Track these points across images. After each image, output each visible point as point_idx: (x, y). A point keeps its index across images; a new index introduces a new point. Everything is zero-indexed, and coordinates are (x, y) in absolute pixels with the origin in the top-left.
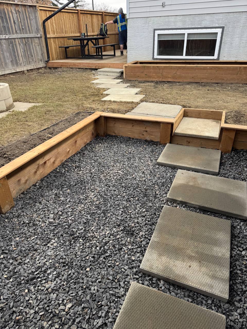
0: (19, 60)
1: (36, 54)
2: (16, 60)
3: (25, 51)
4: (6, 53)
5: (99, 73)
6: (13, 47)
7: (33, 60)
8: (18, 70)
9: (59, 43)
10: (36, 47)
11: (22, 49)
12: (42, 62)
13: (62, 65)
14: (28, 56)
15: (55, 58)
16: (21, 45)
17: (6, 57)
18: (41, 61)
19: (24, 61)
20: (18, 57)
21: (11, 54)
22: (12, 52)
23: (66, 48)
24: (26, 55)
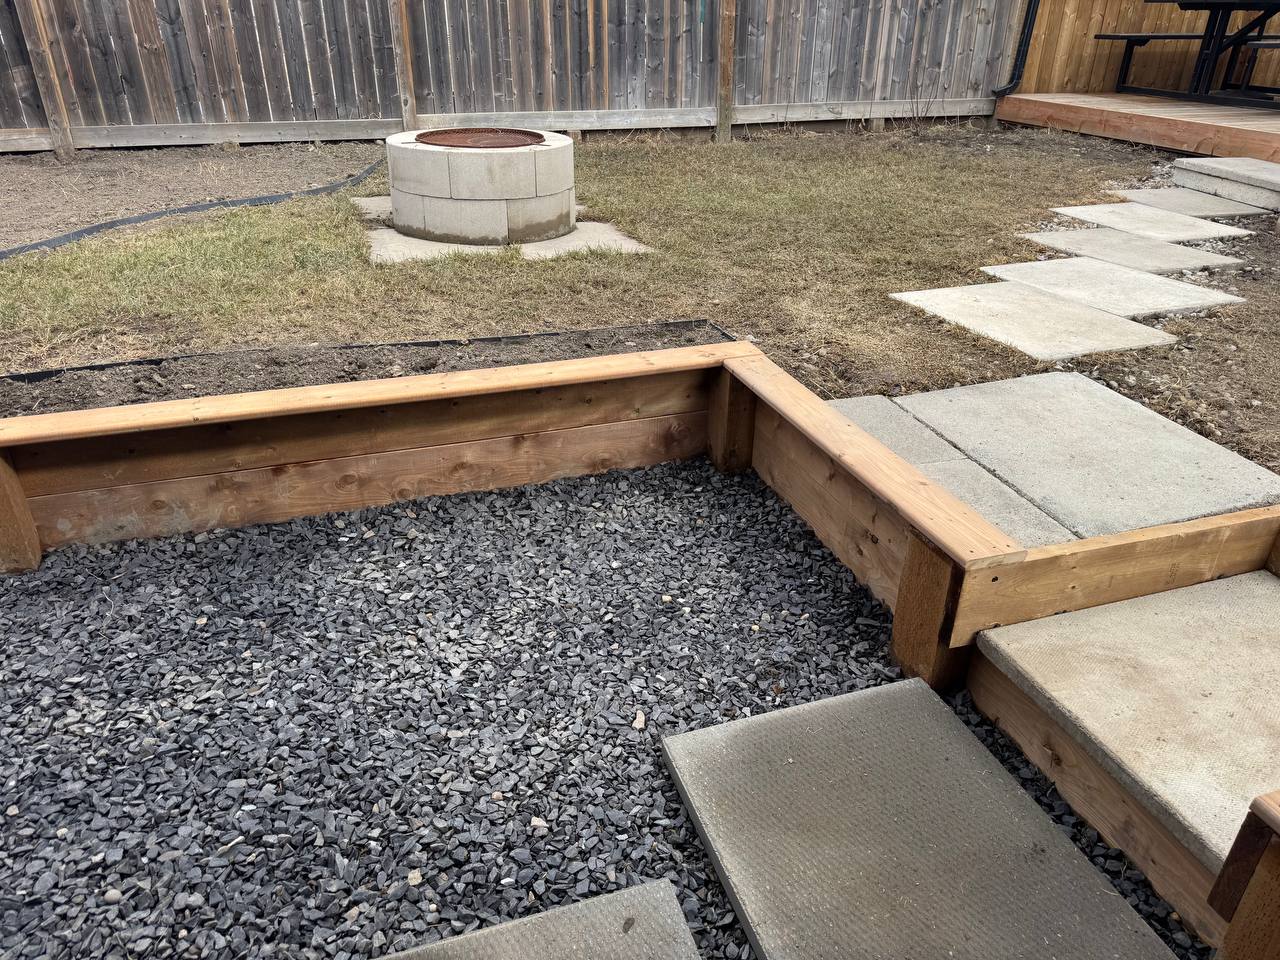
0: (869, 75)
1: (957, 58)
2: (855, 73)
3: (909, 40)
4: (819, 42)
5: (1178, 177)
6: (861, 19)
7: (934, 81)
8: (848, 113)
9: (1108, 19)
10: (970, 27)
11: (901, 30)
12: (974, 96)
13: (1050, 118)
14: (917, 63)
15: (1055, 83)
16: (903, 13)
17: (815, 57)
18: (976, 90)
19: (890, 82)
20: (871, 60)
21: (839, 50)
22: (849, 40)
23: (1133, 42)
24: (907, 56)
